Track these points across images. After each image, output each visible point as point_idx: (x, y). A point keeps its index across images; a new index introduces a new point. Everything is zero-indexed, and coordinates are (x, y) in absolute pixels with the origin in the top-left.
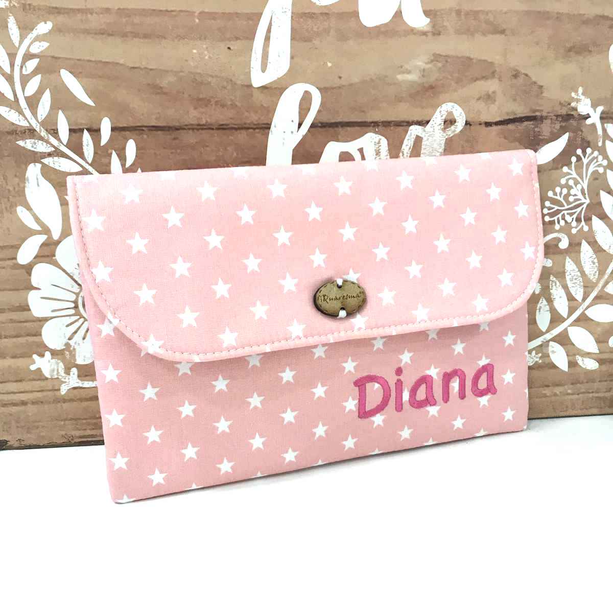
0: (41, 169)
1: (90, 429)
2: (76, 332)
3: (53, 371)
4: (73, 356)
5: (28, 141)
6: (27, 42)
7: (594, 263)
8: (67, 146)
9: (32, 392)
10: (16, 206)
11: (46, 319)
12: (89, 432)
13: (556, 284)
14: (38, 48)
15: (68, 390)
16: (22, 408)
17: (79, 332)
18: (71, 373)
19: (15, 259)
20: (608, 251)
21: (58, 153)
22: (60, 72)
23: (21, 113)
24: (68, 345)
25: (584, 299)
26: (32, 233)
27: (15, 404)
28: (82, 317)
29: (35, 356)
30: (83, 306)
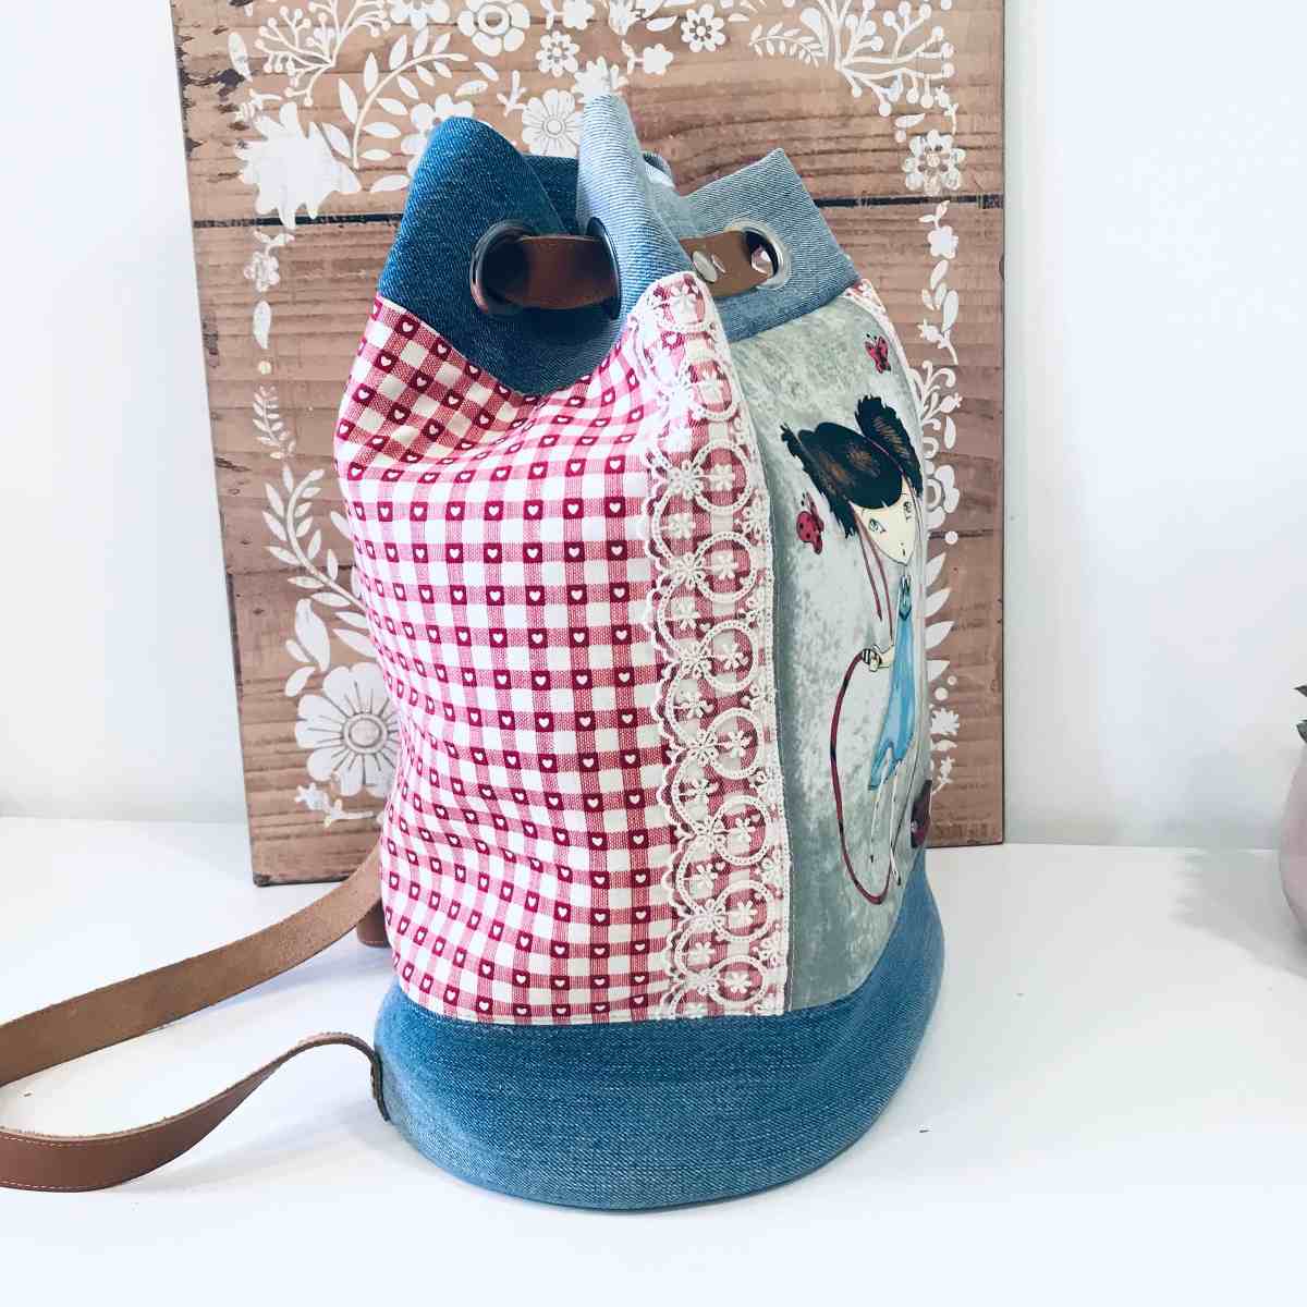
0: (311, 606)
2: (341, 764)
3: (316, 803)
4: (338, 787)
5: (299, 578)
6: (300, 488)
8: (336, 582)
9: (295, 824)
10: (285, 639)
11: (311, 751)
14: (310, 493)
15: (333, 823)
16: (286, 841)
17: (345, 762)
18: (336, 806)
19: (282, 691)
21: (327, 589)
22: (328, 514)
23: (293, 552)
24: (332, 776)
26: (300, 665)
27: (279, 838)
28: (347, 747)
29: (300, 788)
30: (350, 736)
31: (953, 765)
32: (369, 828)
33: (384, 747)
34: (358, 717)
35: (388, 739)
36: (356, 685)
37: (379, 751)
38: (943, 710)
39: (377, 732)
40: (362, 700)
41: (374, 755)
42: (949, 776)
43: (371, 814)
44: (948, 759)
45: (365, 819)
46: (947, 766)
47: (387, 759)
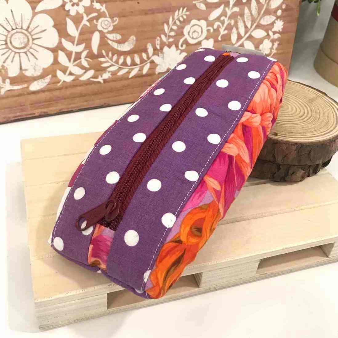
1: (19, 112)
2: (7, 59)
4: (6, 72)
7: (256, 9)
12: (18, 114)
13: (240, 20)
15: (5, 92)
17: (9, 58)
18: (6, 83)
20: (262, 3)
24: (3, 66)
25: (251, 27)
28: (10, 49)
30: (11, 42)
31: (278, 45)
32: (26, 93)
33: (31, 48)
34: (15, 31)
35: (33, 43)
36: (12, 11)
37: (28, 51)
38: (279, 20)
39: (26, 40)
40: (16, 21)
41: (25, 53)
42: (276, 49)
43: (25, 85)
44: (277, 41)
45: (23, 88)
46: (276, 45)
47: (33, 54)
